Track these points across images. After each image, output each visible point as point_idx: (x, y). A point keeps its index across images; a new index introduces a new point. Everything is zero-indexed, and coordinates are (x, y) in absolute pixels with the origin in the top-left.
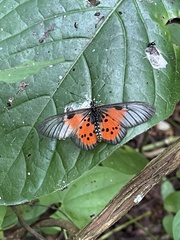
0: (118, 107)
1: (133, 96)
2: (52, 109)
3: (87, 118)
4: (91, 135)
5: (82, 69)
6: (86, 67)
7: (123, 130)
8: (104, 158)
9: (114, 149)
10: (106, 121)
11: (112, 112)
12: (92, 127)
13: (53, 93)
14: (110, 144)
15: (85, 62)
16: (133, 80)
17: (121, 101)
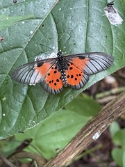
0: (82, 57)
1: (94, 48)
2: (24, 59)
3: (54, 67)
4: (58, 81)
5: (50, 25)
6: (53, 23)
7: (86, 76)
8: (69, 100)
9: (78, 93)
10: (71, 68)
11: (76, 61)
12: (59, 74)
13: (25, 46)
14: (75, 88)
15: (52, 19)
16: (94, 34)
17: (84, 52)
